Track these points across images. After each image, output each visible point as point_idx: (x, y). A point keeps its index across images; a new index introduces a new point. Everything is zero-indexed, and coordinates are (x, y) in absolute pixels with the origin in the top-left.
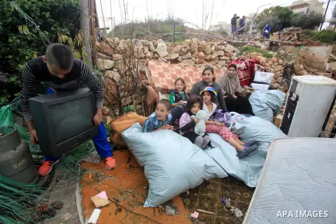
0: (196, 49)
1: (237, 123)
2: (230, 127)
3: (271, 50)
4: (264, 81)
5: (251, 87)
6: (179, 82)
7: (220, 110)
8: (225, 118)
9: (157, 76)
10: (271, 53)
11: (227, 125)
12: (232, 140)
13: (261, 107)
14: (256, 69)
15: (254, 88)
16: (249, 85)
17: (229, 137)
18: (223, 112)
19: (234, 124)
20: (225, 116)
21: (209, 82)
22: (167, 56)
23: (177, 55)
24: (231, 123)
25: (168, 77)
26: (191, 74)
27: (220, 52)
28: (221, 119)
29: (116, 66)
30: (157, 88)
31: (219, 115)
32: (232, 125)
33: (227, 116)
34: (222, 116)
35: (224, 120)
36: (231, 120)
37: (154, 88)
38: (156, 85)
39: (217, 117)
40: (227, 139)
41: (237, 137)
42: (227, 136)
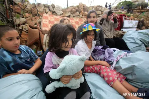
0: (82, 10)
1: (121, 61)
2: (114, 65)
3: (129, 13)
4: (131, 27)
5: (122, 30)
7: (100, 47)
8: (107, 55)
9: (47, 23)
10: (129, 14)
11: (110, 63)
12: (118, 83)
13: (136, 43)
14: (124, 20)
15: (124, 31)
16: (120, 30)
17: (114, 81)
18: (104, 48)
19: (118, 62)
20: (106, 53)
22: (62, 14)
23: (69, 14)
24: (114, 60)
27: (98, 11)
28: (102, 57)
29: (27, 22)
30: (44, 31)
31: (100, 51)
32: (115, 63)
33: (108, 53)
34: (103, 53)
35: (106, 57)
36: (113, 57)
37: (41, 31)
38: (44, 29)
39: (97, 55)
40: (112, 84)
41: (123, 78)
42: (111, 79)
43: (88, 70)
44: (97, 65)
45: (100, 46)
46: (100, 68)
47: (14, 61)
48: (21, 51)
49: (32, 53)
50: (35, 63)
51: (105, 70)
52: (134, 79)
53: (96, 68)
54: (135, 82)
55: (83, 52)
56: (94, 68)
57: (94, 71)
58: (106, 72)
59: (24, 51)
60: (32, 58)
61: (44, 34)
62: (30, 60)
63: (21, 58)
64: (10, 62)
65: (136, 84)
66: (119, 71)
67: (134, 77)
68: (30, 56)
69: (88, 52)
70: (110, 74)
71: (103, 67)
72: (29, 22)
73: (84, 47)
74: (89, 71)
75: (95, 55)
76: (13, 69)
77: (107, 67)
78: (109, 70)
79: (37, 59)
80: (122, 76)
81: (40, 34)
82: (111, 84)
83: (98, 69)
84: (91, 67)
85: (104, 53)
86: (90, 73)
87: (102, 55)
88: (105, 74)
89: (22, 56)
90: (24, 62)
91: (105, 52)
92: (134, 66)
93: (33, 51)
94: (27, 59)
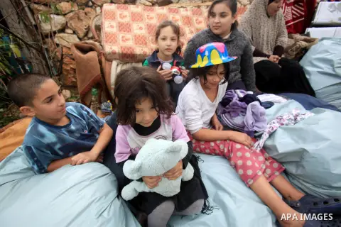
1: (280, 132)
2: (261, 142)
5: (308, 35)
6: (168, 31)
9: (114, 30)
11: (255, 136)
15: (312, 36)
16: (302, 32)
17: (255, 177)
18: (247, 100)
19: (271, 135)
20: (249, 113)
21: (224, 34)
25: (139, 29)
26: (188, 21)
29: (69, 25)
30: (109, 54)
31: (236, 107)
32: (265, 136)
33: (253, 113)
34: (242, 112)
35: (247, 122)
36: (264, 121)
37: (104, 55)
38: (108, 48)
39: (229, 112)
40: (250, 183)
41: (279, 169)
42: (250, 172)
43: (205, 148)
44: (225, 140)
45: (238, 91)
46: (230, 148)
47: (61, 140)
48: (69, 118)
49: (92, 116)
50: (99, 134)
51: (239, 154)
52: (300, 175)
53: (222, 146)
54: (301, 181)
55: (195, 111)
56: (219, 146)
57: (217, 152)
58: (241, 158)
59: (75, 117)
60: (93, 127)
61: (110, 61)
62: (90, 131)
63: (71, 132)
64: (54, 144)
65: (302, 184)
66: (271, 155)
67: (299, 172)
68: (88, 124)
69: (207, 107)
70: (249, 163)
71: (238, 146)
72: (73, 25)
73: (198, 101)
74: (208, 151)
75: (224, 112)
76: (61, 153)
77: (246, 147)
78: (248, 155)
79: (102, 126)
80: (276, 165)
81: (100, 63)
82: (247, 183)
83: (226, 150)
84: (212, 144)
85: (244, 110)
86: (209, 154)
87: (238, 115)
88: (240, 163)
89: (73, 127)
90: (78, 138)
91: (246, 109)
92: (304, 151)
93: (92, 112)
94: (83, 130)
